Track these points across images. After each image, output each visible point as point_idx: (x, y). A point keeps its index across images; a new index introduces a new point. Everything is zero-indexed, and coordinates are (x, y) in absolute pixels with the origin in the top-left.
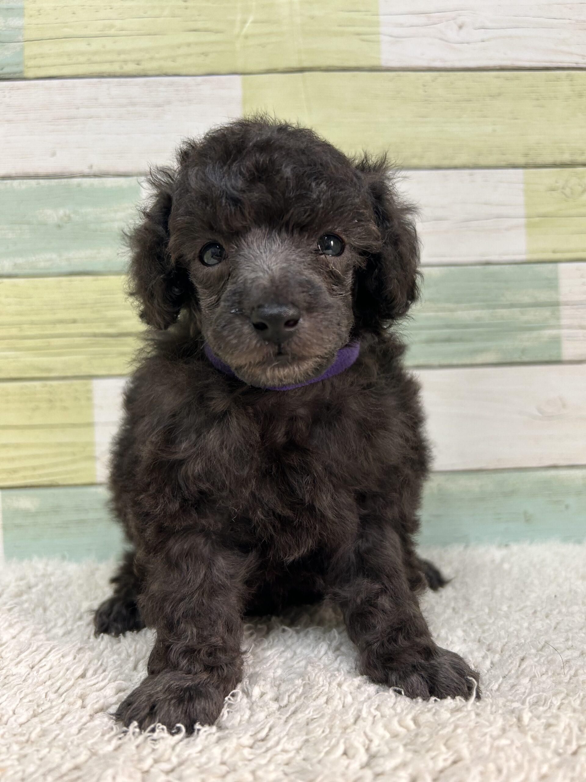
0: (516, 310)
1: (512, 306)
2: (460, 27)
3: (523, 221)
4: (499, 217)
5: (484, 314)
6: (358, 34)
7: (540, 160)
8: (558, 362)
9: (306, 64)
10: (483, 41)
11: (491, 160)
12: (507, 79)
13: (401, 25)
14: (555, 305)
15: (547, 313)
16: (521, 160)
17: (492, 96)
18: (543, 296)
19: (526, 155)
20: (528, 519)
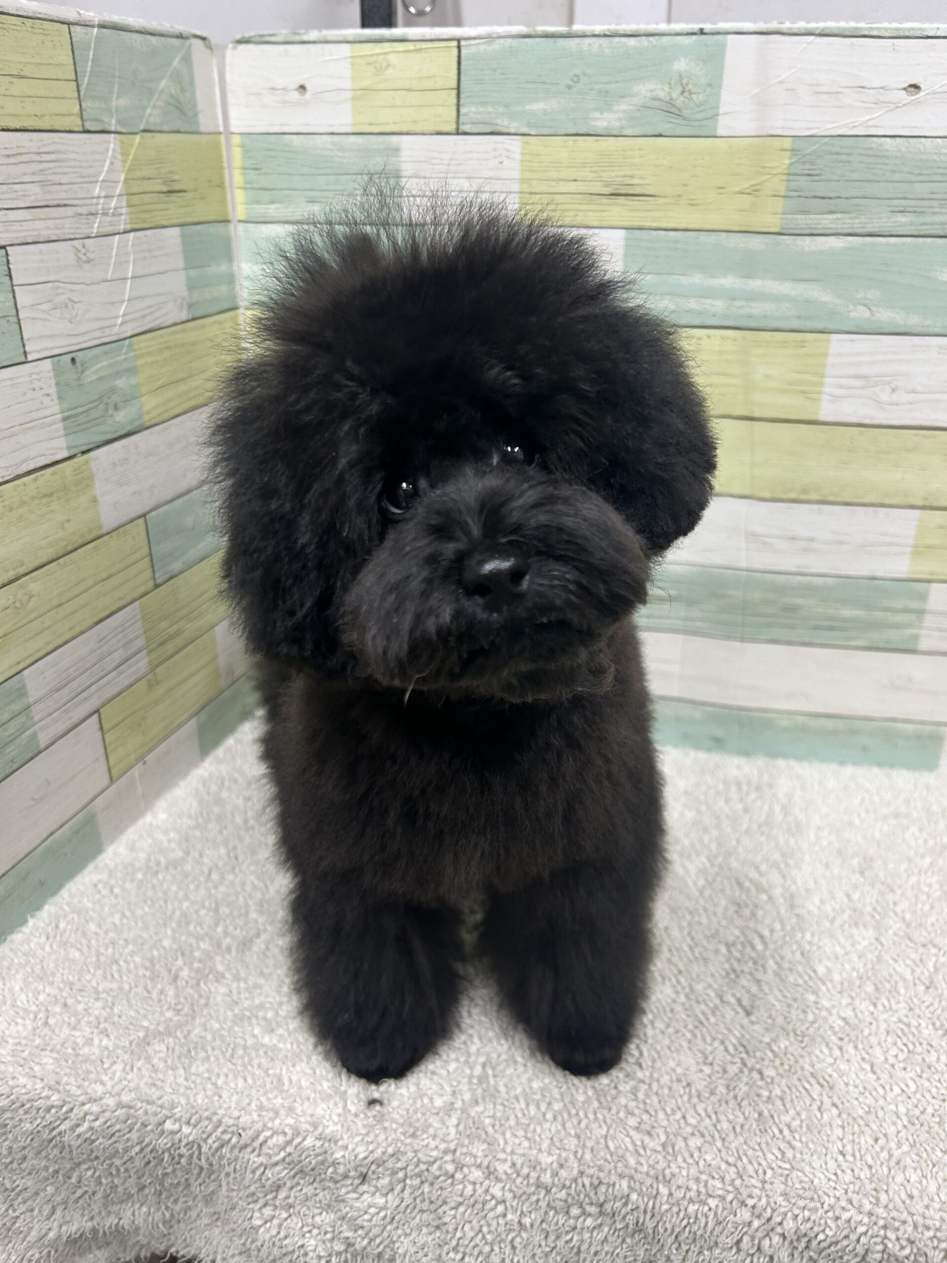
0: (889, 614)
1: (886, 610)
2: (894, 390)
3: (910, 549)
4: (891, 544)
5: (861, 613)
6: (804, 392)
7: (936, 504)
8: (913, 651)
9: (757, 414)
10: (911, 404)
11: (894, 501)
12: (924, 436)
13: (841, 387)
14: (921, 612)
15: (913, 617)
16: (920, 503)
17: (908, 450)
18: (913, 605)
19: (925, 499)
20: (865, 749)
